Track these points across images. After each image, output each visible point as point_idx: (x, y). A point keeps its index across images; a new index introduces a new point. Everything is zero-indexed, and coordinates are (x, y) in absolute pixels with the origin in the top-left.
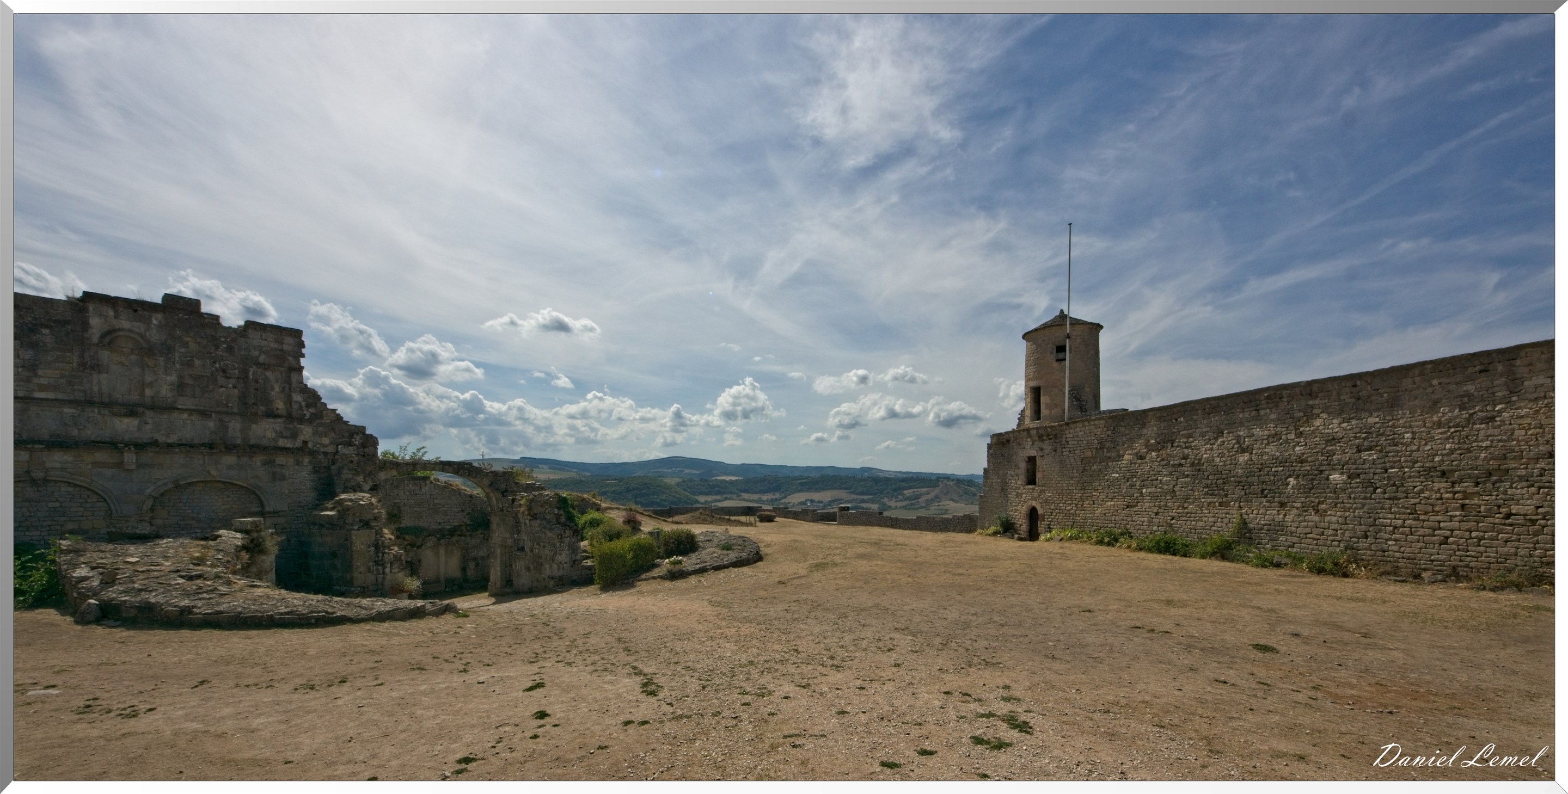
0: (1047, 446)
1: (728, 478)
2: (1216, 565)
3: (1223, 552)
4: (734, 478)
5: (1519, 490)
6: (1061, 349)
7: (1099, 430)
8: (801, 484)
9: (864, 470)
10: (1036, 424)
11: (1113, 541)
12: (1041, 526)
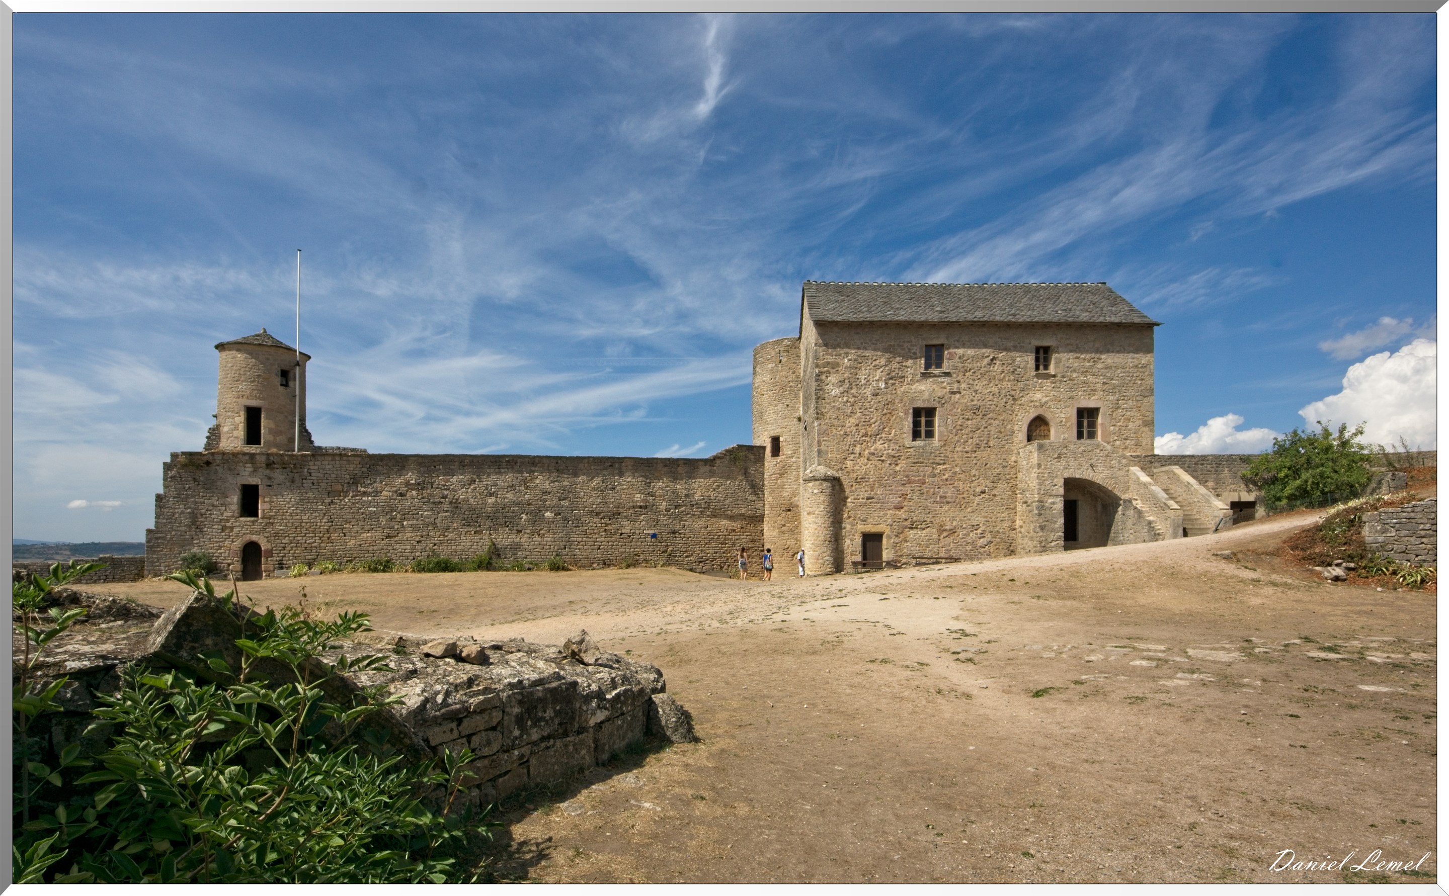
0: (275, 476)
6: (284, 373)
10: (253, 449)
12: (268, 563)
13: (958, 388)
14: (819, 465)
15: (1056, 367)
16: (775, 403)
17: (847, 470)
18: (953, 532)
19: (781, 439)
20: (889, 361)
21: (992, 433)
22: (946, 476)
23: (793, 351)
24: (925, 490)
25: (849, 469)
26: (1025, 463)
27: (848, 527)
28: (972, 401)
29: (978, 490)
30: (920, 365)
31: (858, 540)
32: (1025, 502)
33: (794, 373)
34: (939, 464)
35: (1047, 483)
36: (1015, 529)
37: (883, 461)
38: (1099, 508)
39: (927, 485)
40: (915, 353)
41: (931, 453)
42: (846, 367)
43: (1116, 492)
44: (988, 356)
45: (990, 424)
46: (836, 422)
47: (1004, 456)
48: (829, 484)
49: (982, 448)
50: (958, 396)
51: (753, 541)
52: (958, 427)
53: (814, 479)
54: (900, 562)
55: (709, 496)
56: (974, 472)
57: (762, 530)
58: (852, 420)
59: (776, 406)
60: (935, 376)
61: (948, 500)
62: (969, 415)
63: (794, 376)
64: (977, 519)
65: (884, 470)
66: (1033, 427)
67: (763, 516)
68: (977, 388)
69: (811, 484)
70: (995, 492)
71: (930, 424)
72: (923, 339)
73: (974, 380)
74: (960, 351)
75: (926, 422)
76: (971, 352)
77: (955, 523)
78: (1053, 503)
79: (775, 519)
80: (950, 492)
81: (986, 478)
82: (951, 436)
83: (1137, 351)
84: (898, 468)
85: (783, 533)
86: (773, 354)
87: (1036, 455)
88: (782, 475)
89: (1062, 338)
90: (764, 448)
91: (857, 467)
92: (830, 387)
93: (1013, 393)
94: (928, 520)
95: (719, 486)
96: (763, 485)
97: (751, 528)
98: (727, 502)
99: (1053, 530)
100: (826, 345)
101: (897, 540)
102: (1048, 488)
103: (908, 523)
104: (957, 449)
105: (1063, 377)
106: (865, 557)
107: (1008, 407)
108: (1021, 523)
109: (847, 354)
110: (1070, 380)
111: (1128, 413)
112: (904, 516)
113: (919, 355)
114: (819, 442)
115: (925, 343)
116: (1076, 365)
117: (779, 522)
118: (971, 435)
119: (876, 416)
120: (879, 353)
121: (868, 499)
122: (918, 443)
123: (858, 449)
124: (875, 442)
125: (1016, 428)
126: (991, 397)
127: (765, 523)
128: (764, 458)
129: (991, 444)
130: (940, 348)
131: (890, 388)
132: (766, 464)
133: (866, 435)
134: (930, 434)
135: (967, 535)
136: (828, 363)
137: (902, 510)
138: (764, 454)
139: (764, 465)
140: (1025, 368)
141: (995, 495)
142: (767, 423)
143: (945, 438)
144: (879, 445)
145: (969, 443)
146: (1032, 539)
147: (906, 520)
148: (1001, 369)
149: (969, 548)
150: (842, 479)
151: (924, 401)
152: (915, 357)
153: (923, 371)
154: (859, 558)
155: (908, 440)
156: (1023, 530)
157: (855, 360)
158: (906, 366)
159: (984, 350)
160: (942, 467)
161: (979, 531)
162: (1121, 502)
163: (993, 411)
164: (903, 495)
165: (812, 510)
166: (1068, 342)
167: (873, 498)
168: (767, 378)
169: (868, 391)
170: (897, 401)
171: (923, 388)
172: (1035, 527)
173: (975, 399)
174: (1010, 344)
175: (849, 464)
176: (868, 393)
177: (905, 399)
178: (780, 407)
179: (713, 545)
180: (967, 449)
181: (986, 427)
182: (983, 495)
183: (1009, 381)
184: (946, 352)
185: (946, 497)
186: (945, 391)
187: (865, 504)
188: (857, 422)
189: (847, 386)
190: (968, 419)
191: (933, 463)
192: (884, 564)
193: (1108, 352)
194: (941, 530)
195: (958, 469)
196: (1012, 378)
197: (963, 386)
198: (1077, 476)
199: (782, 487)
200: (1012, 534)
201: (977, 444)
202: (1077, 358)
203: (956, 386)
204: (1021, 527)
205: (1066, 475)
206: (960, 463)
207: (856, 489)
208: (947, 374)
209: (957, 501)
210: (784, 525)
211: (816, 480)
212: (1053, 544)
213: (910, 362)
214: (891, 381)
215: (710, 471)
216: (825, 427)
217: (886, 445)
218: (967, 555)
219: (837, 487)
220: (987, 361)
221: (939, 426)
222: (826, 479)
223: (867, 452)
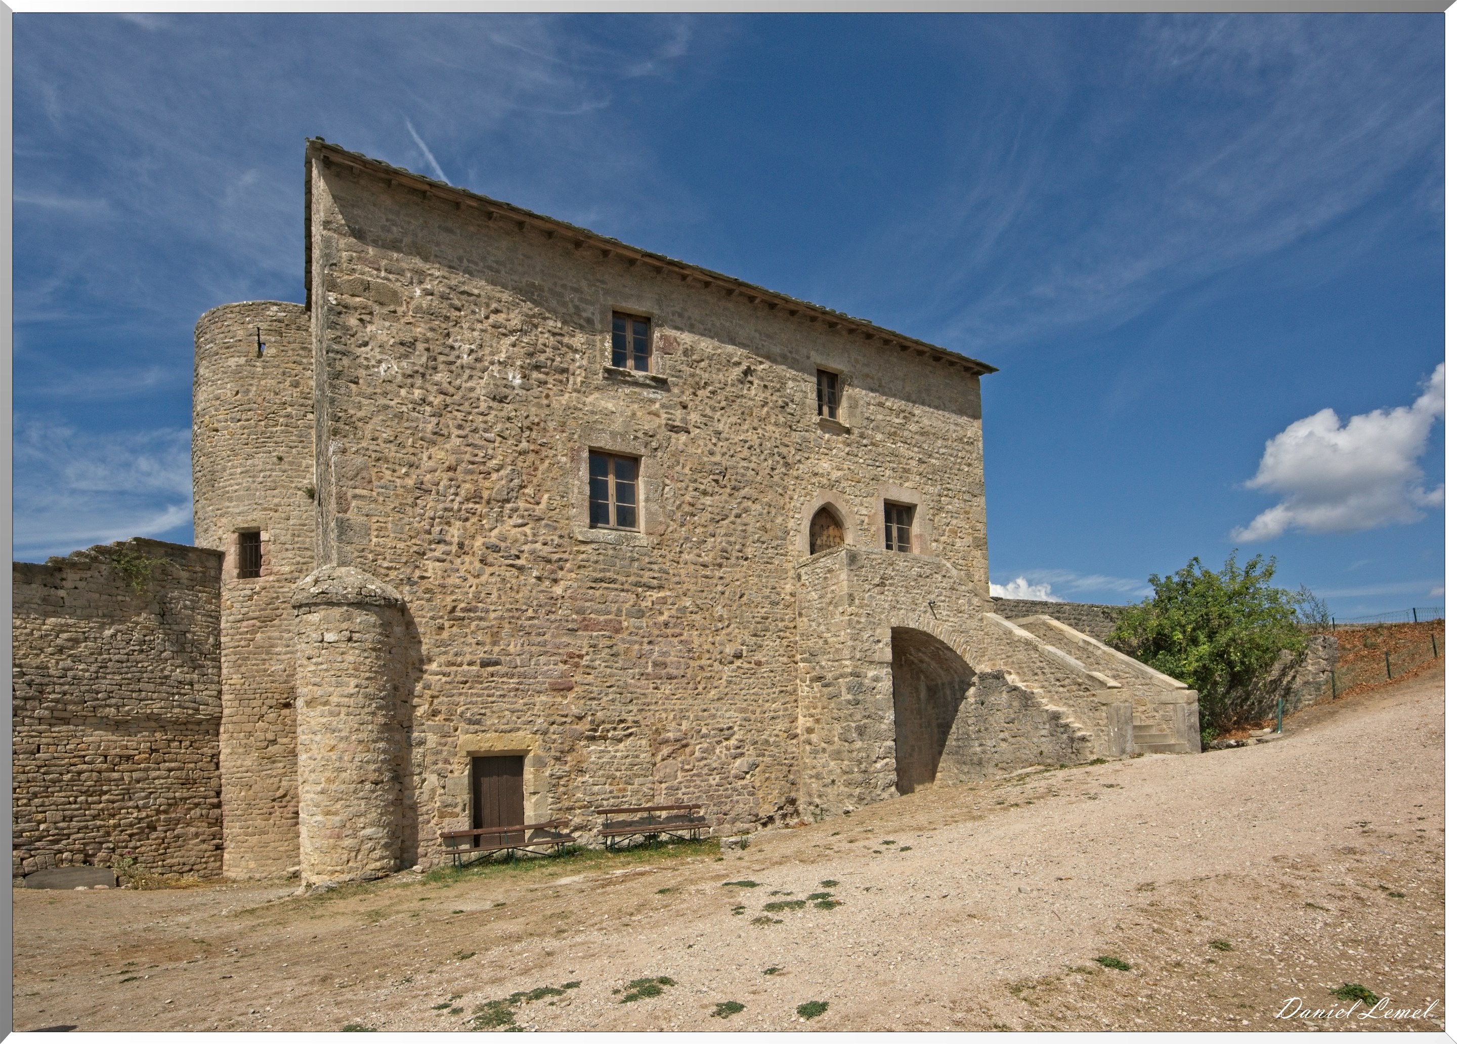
13: (684, 420)
14: (342, 564)
15: (851, 415)
16: (248, 450)
17: (425, 584)
18: (682, 744)
19: (264, 536)
20: (531, 323)
21: (750, 529)
22: (665, 617)
23: (292, 334)
24: (621, 647)
25: (433, 582)
26: (814, 595)
27: (432, 739)
28: (712, 453)
29: (729, 650)
30: (603, 351)
31: (461, 773)
32: (820, 678)
33: (296, 385)
34: (651, 588)
35: (865, 635)
36: (796, 736)
37: (521, 569)
38: (923, 694)
39: (624, 635)
40: (589, 321)
41: (633, 560)
42: (418, 309)
43: (967, 658)
44: (738, 364)
45: (746, 510)
46: (391, 451)
47: (772, 582)
48: (373, 619)
49: (733, 560)
50: (683, 437)
51: (187, 783)
52: (687, 508)
53: (327, 601)
54: (566, 824)
55: (43, 667)
56: (719, 610)
57: (215, 756)
58: (438, 454)
59: (250, 456)
60: (636, 384)
61: (673, 671)
62: (706, 483)
63: (296, 392)
64: (729, 716)
65: (525, 592)
66: (817, 527)
67: (216, 721)
68: (720, 427)
69: (315, 617)
70: (758, 656)
71: (626, 493)
72: (607, 292)
73: (713, 409)
74: (686, 338)
75: (619, 487)
76: (706, 345)
77: (685, 725)
78: (876, 679)
79: (248, 727)
80: (673, 652)
81: (743, 625)
82: (673, 526)
83: (961, 412)
84: (558, 590)
85: (272, 760)
86: (241, 334)
87: (843, 576)
88: (266, 621)
89: (857, 361)
90: (219, 556)
91: (453, 580)
92: (370, 353)
93: (783, 450)
94: (630, 719)
95: (76, 642)
96: (218, 645)
97: (179, 749)
98: (104, 685)
99: (878, 737)
100: (359, 234)
101: (559, 770)
102: (866, 646)
103: (583, 727)
104: (685, 556)
105: (862, 436)
106: (477, 821)
107: (776, 478)
108: (810, 722)
109: (421, 277)
110: (873, 444)
111: (954, 522)
112: (574, 710)
113: (598, 326)
114: (341, 498)
115: (610, 302)
116: (880, 417)
117: (260, 735)
118: (711, 529)
119: (501, 453)
120: (506, 296)
121: (485, 664)
122: (602, 533)
123: (455, 532)
124: (499, 519)
125: (791, 524)
126: (746, 453)
127: (223, 737)
128: (218, 579)
129: (749, 551)
130: (645, 322)
131: (536, 391)
132: (225, 595)
133: (475, 497)
134: (627, 518)
135: (709, 751)
136: (367, 287)
137: (571, 695)
138: (220, 569)
139: (218, 596)
140: (802, 404)
141: (759, 664)
142: (225, 496)
143: (661, 529)
144: (508, 527)
145: (709, 545)
146: (837, 755)
147: (580, 718)
148: (761, 396)
149: (715, 780)
150: (413, 607)
151: (613, 435)
152: (587, 326)
153: (608, 364)
154: (463, 823)
155: (580, 526)
156: (814, 738)
157: (444, 297)
158: (570, 347)
159: (730, 348)
160: (656, 595)
161: (733, 742)
162: (975, 679)
163: (750, 483)
164: (571, 656)
165: (318, 691)
166: (866, 370)
167: (497, 663)
168: (227, 390)
169: (481, 387)
170: (551, 425)
171: (610, 406)
172: (847, 729)
173: (717, 449)
174: (776, 350)
175: (431, 568)
176: (480, 392)
177: (571, 423)
178: (259, 460)
179: (59, 797)
180: (705, 559)
181: (738, 516)
182: (738, 663)
183: (776, 424)
184: (657, 334)
185: (665, 665)
186: (657, 420)
187: (478, 677)
188: (452, 460)
189: (420, 358)
190: (705, 493)
191: (637, 584)
192: (528, 833)
193: (923, 404)
194: (657, 743)
195: (688, 602)
196: (782, 420)
197: (694, 417)
198: (912, 625)
199: (268, 649)
200: (792, 747)
201: (724, 551)
202: (881, 405)
203: (679, 413)
204: (810, 731)
205: (895, 622)
206: (693, 588)
207: (452, 638)
208: (661, 384)
209: (689, 671)
210: (274, 742)
211: (331, 604)
212: (878, 765)
213: (579, 340)
214: (535, 375)
215: (45, 600)
216: (359, 460)
217: (527, 529)
218: (711, 798)
219: (398, 630)
220: (736, 372)
221: (647, 500)
222: (362, 603)
223: (479, 542)
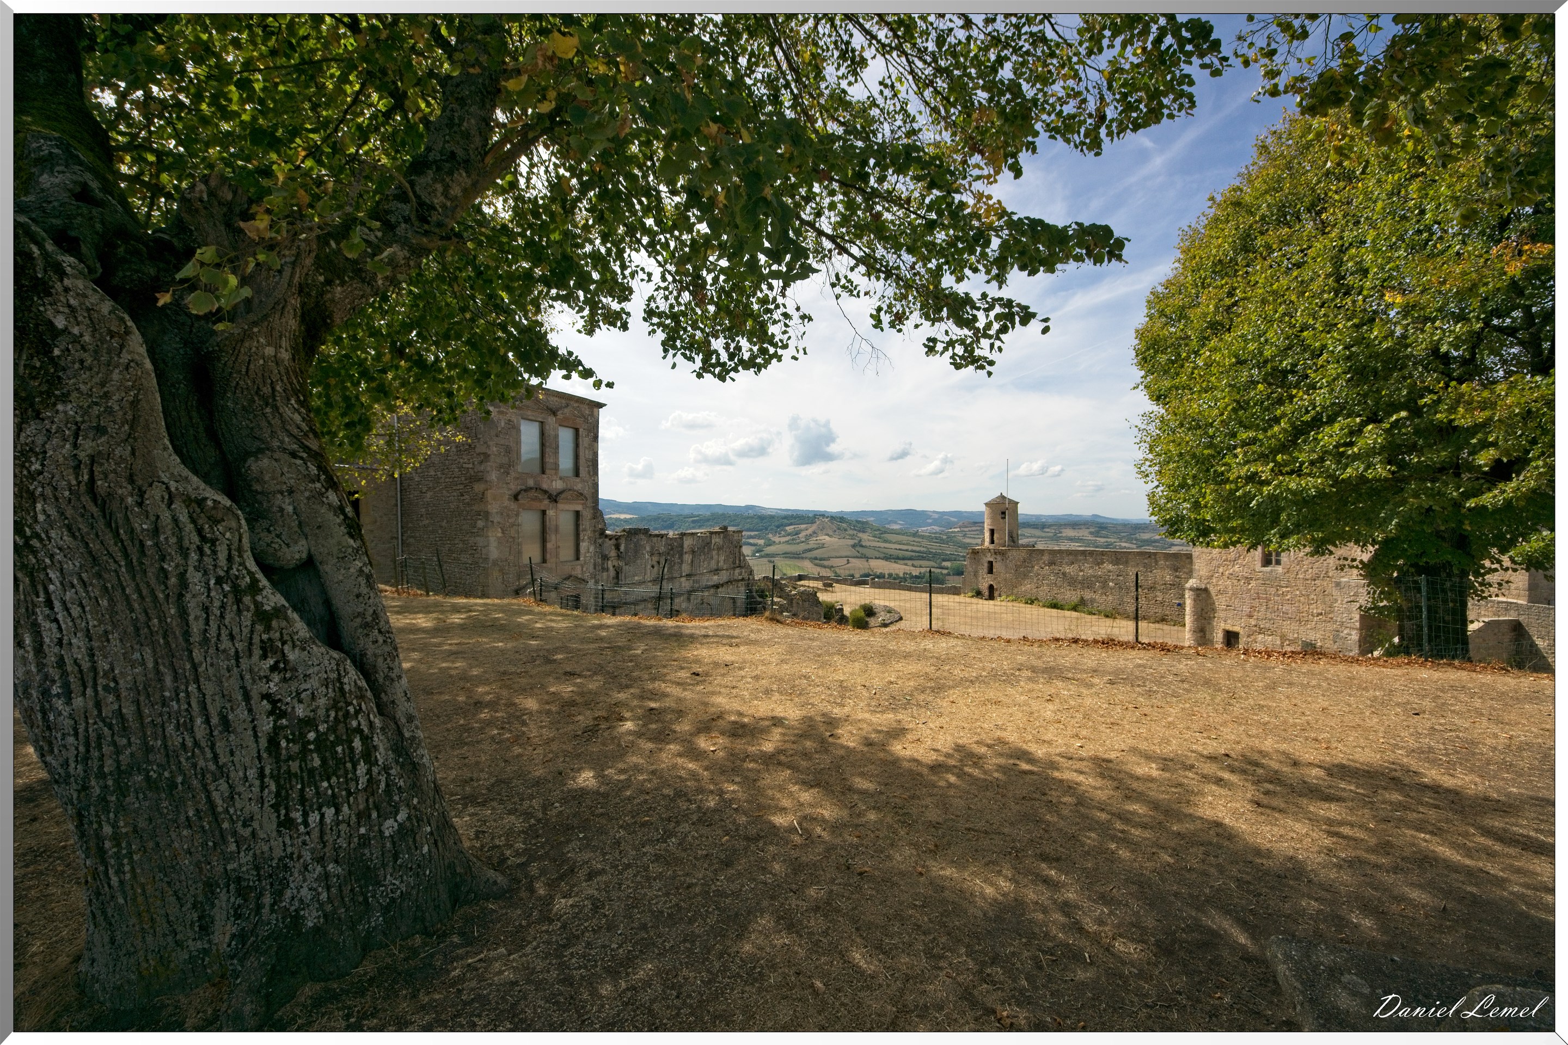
0: (999, 558)
1: (623, 516)
2: (1075, 614)
3: (1075, 609)
4: (628, 516)
5: (1158, 594)
6: (1004, 513)
7: (1023, 554)
8: (693, 522)
9: (748, 507)
10: (992, 547)
11: (1032, 603)
12: (996, 594)
22: (1288, 597)
24: (1271, 606)
25: (1214, 583)
27: (1214, 624)
31: (1221, 635)
34: (1283, 587)
37: (1239, 580)
39: (1272, 602)
41: (1277, 577)
52: (1299, 559)
61: (1291, 616)
65: (1239, 587)
82: (1293, 565)
84: (1250, 587)
91: (1220, 583)
94: (1273, 629)
101: (1249, 639)
103: (1256, 629)
104: (1299, 576)
112: (1254, 623)
118: (1310, 566)
121: (1228, 606)
122: (1268, 569)
124: (1233, 566)
133: (1227, 560)
137: (1253, 619)
143: (1288, 567)
144: (1236, 568)
145: (1310, 572)
147: (1255, 626)
150: (1209, 590)
160: (1285, 589)
164: (1253, 607)
167: (1231, 606)
175: (1214, 580)
181: (1325, 560)
187: (1226, 609)
191: (1277, 586)
195: (1298, 592)
206: (1301, 587)
207: (1220, 598)
217: (1241, 569)
223: (1227, 572)
